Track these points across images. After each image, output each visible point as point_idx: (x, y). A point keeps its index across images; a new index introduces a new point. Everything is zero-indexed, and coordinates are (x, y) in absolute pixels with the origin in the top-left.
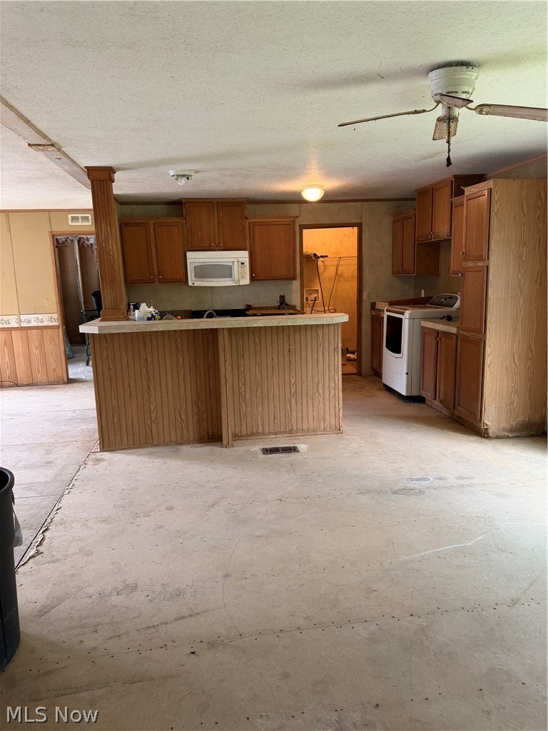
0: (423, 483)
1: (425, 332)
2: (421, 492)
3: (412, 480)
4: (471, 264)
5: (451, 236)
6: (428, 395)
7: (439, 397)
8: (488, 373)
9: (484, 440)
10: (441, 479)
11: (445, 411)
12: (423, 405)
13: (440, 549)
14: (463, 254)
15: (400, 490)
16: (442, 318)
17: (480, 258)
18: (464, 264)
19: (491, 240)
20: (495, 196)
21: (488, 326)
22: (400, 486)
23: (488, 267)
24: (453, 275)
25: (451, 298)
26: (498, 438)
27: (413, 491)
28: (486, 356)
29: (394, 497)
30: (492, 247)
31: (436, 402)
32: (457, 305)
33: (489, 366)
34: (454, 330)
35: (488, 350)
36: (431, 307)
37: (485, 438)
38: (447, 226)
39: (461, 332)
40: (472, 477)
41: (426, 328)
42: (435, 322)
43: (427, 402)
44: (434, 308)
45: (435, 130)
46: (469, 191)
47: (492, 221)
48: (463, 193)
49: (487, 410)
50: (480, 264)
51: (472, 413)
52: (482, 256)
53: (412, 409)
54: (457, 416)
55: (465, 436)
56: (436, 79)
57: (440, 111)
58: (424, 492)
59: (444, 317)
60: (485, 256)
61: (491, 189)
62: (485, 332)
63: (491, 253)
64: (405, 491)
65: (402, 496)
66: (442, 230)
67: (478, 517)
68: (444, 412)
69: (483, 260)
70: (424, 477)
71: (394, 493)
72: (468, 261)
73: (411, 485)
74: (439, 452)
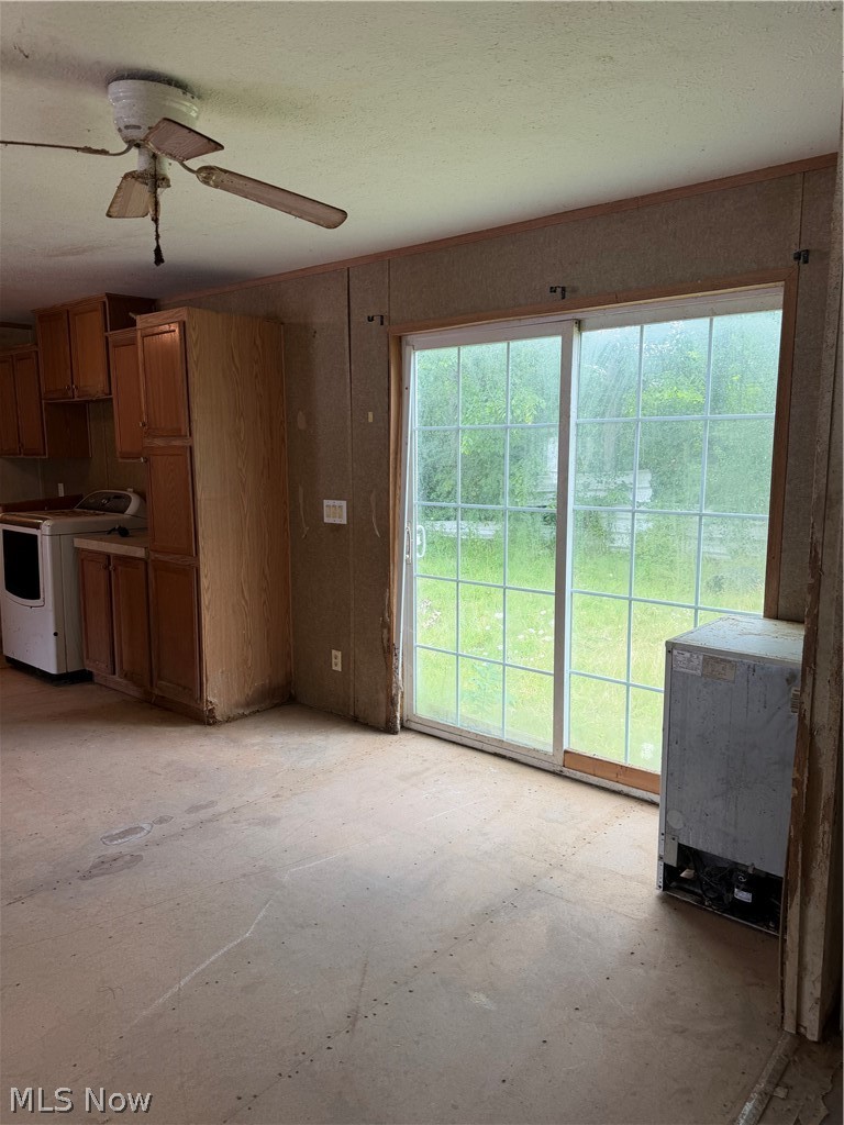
0: (134, 839)
1: (82, 558)
2: (136, 859)
3: (112, 838)
4: (159, 442)
5: (110, 394)
6: (98, 667)
7: (122, 668)
8: (207, 619)
9: (209, 729)
10: (161, 820)
11: (134, 691)
12: (90, 687)
13: (203, 966)
14: (144, 425)
15: (94, 867)
16: (109, 532)
17: (177, 434)
18: (147, 441)
19: (192, 405)
20: (192, 336)
21: (201, 543)
22: (92, 858)
23: (191, 448)
24: (120, 460)
25: (118, 497)
26: (229, 720)
27: (120, 863)
28: (203, 591)
29: (86, 886)
30: (195, 416)
31: (116, 678)
32: (133, 508)
33: (208, 609)
34: (140, 553)
35: (204, 582)
36: (85, 514)
37: (209, 724)
38: (102, 377)
39: (154, 556)
40: (212, 802)
41: (83, 550)
42: (101, 540)
43: (96, 679)
44: (92, 515)
45: (116, 197)
46: (142, 321)
47: (190, 375)
48: (133, 323)
49: (210, 678)
50: (177, 443)
51: (185, 688)
52: (180, 430)
53: (72, 696)
54: (157, 696)
55: (178, 729)
56: (126, 97)
57: (135, 161)
58: (141, 856)
59: (114, 529)
60: (185, 429)
61: (184, 323)
62: (197, 553)
63: (194, 425)
64: (105, 866)
65: (101, 879)
66: (92, 382)
67: (244, 875)
68: (131, 693)
69: (181, 436)
70: (132, 825)
71: (84, 878)
72: (155, 437)
73: (113, 849)
74: (144, 768)
